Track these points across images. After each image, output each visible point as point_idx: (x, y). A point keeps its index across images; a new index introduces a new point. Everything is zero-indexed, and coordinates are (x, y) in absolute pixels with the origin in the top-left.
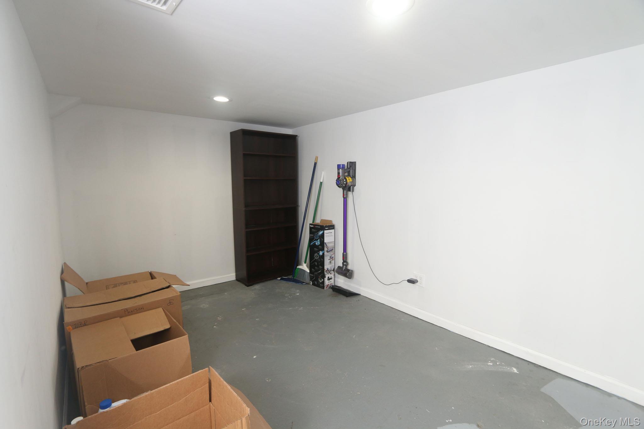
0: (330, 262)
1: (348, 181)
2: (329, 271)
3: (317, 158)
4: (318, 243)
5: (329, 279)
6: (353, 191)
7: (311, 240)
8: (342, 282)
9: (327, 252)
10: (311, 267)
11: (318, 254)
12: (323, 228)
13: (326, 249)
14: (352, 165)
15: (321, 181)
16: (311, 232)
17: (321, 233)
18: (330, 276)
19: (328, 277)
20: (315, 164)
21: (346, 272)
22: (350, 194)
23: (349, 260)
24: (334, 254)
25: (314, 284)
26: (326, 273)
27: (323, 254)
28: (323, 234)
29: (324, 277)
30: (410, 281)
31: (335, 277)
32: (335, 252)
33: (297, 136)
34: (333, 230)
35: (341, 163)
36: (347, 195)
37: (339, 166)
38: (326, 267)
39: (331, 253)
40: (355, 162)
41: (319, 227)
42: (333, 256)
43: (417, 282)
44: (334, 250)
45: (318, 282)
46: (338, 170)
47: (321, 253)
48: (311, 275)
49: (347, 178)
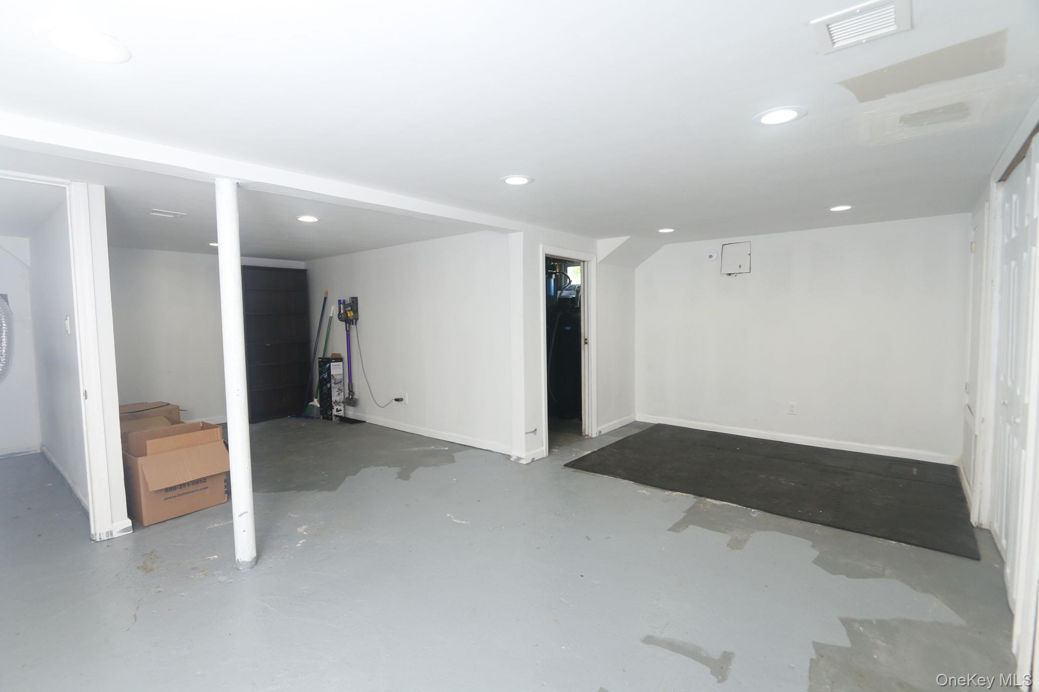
0: (339, 394)
1: (349, 315)
2: (337, 403)
3: (327, 293)
4: (326, 376)
5: (338, 411)
6: (356, 324)
7: (321, 373)
8: (351, 413)
9: (335, 383)
10: (320, 402)
11: (327, 386)
12: (329, 361)
13: (333, 381)
14: (355, 300)
15: (331, 316)
16: (320, 366)
17: (328, 365)
18: (339, 408)
19: (337, 409)
20: (325, 298)
21: (351, 401)
22: (353, 327)
23: (356, 389)
24: (344, 386)
25: (323, 418)
26: (333, 405)
27: (331, 386)
28: (330, 366)
29: (332, 408)
30: (397, 400)
31: (345, 410)
32: (344, 384)
33: (306, 270)
34: (341, 363)
35: (342, 299)
36: (349, 328)
37: (340, 302)
38: (334, 399)
39: (340, 385)
40: (357, 298)
41: (326, 360)
42: (342, 388)
43: (402, 400)
44: (342, 383)
45: (327, 414)
46: (339, 305)
47: (329, 386)
48: (322, 409)
49: (348, 312)
